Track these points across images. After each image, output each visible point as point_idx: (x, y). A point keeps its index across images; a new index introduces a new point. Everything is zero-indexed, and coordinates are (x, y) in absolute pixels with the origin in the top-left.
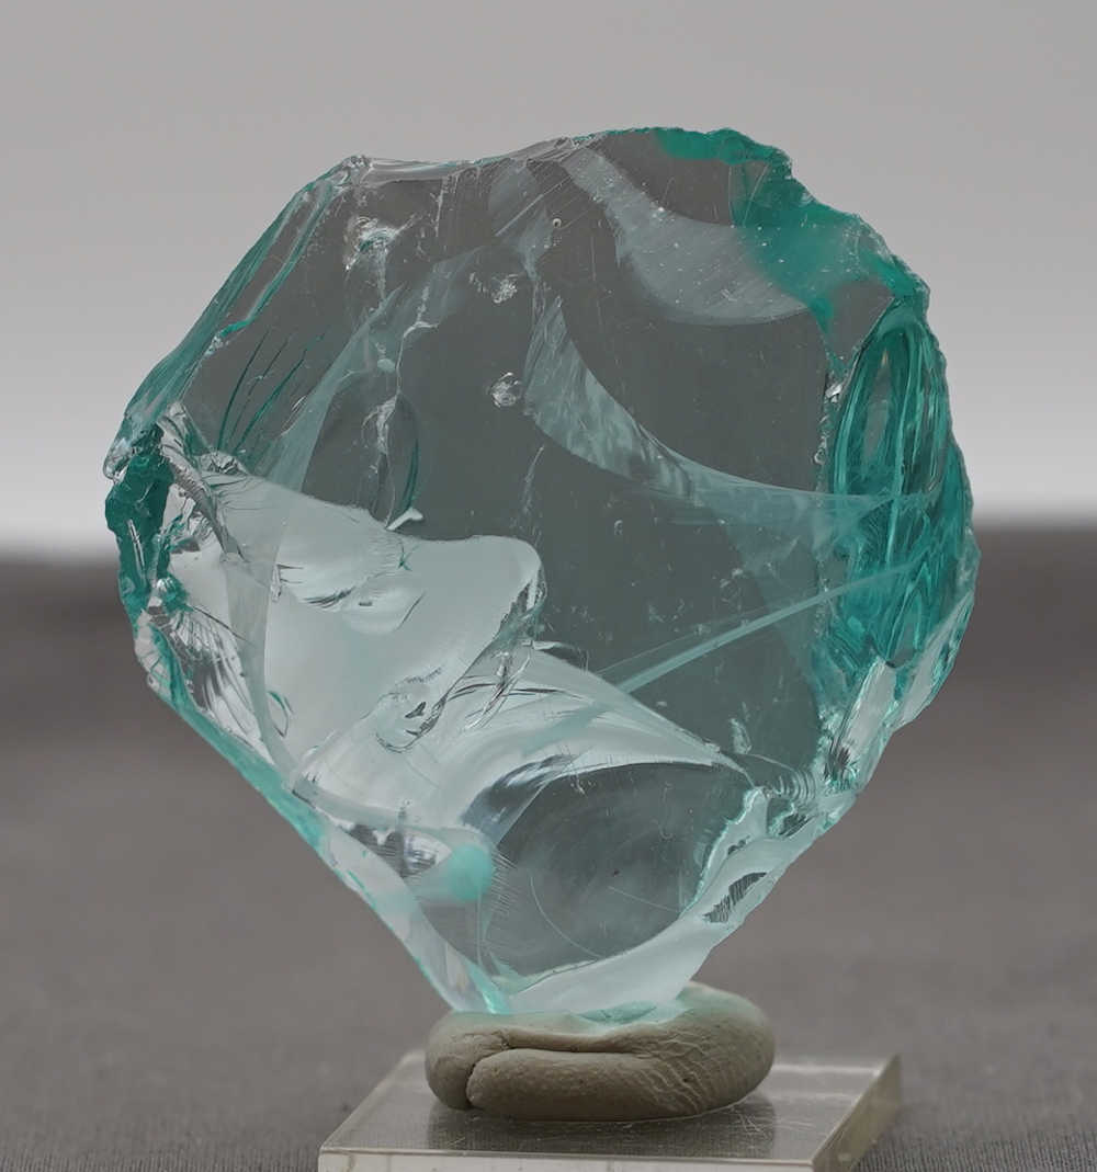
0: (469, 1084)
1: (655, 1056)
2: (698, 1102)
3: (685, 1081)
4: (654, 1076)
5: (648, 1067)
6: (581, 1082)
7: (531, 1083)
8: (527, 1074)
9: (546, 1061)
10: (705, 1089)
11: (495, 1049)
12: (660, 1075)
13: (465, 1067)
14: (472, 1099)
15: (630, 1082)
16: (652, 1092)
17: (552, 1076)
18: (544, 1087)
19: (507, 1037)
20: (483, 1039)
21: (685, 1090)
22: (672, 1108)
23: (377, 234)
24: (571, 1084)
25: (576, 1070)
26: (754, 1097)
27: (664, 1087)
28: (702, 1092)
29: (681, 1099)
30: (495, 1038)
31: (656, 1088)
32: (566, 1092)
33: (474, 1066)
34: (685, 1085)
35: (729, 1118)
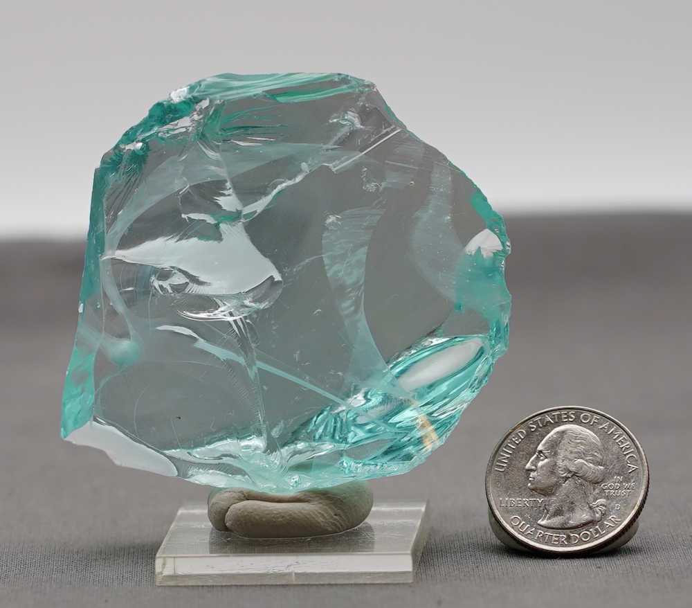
0: (226, 516)
1: (320, 503)
2: (341, 525)
3: (336, 515)
4: (320, 513)
5: (317, 508)
6: (283, 517)
7: (257, 517)
8: (255, 513)
9: (264, 507)
10: (345, 519)
11: (241, 500)
12: (322, 512)
13: (225, 508)
14: (227, 524)
15: (308, 516)
16: (319, 521)
17: (268, 514)
18: (264, 520)
19: (246, 495)
20: (234, 495)
21: (335, 520)
22: (330, 529)
23: (352, 119)
24: (278, 518)
25: (280, 511)
26: (366, 523)
27: (324, 517)
28: (343, 520)
29: (333, 524)
30: (240, 494)
31: (321, 519)
32: (275, 522)
33: (229, 508)
34: (335, 517)
35: (357, 533)
